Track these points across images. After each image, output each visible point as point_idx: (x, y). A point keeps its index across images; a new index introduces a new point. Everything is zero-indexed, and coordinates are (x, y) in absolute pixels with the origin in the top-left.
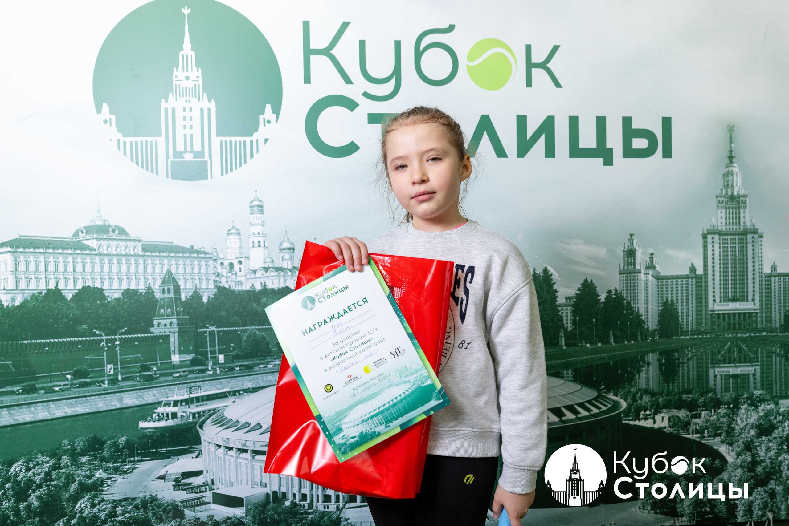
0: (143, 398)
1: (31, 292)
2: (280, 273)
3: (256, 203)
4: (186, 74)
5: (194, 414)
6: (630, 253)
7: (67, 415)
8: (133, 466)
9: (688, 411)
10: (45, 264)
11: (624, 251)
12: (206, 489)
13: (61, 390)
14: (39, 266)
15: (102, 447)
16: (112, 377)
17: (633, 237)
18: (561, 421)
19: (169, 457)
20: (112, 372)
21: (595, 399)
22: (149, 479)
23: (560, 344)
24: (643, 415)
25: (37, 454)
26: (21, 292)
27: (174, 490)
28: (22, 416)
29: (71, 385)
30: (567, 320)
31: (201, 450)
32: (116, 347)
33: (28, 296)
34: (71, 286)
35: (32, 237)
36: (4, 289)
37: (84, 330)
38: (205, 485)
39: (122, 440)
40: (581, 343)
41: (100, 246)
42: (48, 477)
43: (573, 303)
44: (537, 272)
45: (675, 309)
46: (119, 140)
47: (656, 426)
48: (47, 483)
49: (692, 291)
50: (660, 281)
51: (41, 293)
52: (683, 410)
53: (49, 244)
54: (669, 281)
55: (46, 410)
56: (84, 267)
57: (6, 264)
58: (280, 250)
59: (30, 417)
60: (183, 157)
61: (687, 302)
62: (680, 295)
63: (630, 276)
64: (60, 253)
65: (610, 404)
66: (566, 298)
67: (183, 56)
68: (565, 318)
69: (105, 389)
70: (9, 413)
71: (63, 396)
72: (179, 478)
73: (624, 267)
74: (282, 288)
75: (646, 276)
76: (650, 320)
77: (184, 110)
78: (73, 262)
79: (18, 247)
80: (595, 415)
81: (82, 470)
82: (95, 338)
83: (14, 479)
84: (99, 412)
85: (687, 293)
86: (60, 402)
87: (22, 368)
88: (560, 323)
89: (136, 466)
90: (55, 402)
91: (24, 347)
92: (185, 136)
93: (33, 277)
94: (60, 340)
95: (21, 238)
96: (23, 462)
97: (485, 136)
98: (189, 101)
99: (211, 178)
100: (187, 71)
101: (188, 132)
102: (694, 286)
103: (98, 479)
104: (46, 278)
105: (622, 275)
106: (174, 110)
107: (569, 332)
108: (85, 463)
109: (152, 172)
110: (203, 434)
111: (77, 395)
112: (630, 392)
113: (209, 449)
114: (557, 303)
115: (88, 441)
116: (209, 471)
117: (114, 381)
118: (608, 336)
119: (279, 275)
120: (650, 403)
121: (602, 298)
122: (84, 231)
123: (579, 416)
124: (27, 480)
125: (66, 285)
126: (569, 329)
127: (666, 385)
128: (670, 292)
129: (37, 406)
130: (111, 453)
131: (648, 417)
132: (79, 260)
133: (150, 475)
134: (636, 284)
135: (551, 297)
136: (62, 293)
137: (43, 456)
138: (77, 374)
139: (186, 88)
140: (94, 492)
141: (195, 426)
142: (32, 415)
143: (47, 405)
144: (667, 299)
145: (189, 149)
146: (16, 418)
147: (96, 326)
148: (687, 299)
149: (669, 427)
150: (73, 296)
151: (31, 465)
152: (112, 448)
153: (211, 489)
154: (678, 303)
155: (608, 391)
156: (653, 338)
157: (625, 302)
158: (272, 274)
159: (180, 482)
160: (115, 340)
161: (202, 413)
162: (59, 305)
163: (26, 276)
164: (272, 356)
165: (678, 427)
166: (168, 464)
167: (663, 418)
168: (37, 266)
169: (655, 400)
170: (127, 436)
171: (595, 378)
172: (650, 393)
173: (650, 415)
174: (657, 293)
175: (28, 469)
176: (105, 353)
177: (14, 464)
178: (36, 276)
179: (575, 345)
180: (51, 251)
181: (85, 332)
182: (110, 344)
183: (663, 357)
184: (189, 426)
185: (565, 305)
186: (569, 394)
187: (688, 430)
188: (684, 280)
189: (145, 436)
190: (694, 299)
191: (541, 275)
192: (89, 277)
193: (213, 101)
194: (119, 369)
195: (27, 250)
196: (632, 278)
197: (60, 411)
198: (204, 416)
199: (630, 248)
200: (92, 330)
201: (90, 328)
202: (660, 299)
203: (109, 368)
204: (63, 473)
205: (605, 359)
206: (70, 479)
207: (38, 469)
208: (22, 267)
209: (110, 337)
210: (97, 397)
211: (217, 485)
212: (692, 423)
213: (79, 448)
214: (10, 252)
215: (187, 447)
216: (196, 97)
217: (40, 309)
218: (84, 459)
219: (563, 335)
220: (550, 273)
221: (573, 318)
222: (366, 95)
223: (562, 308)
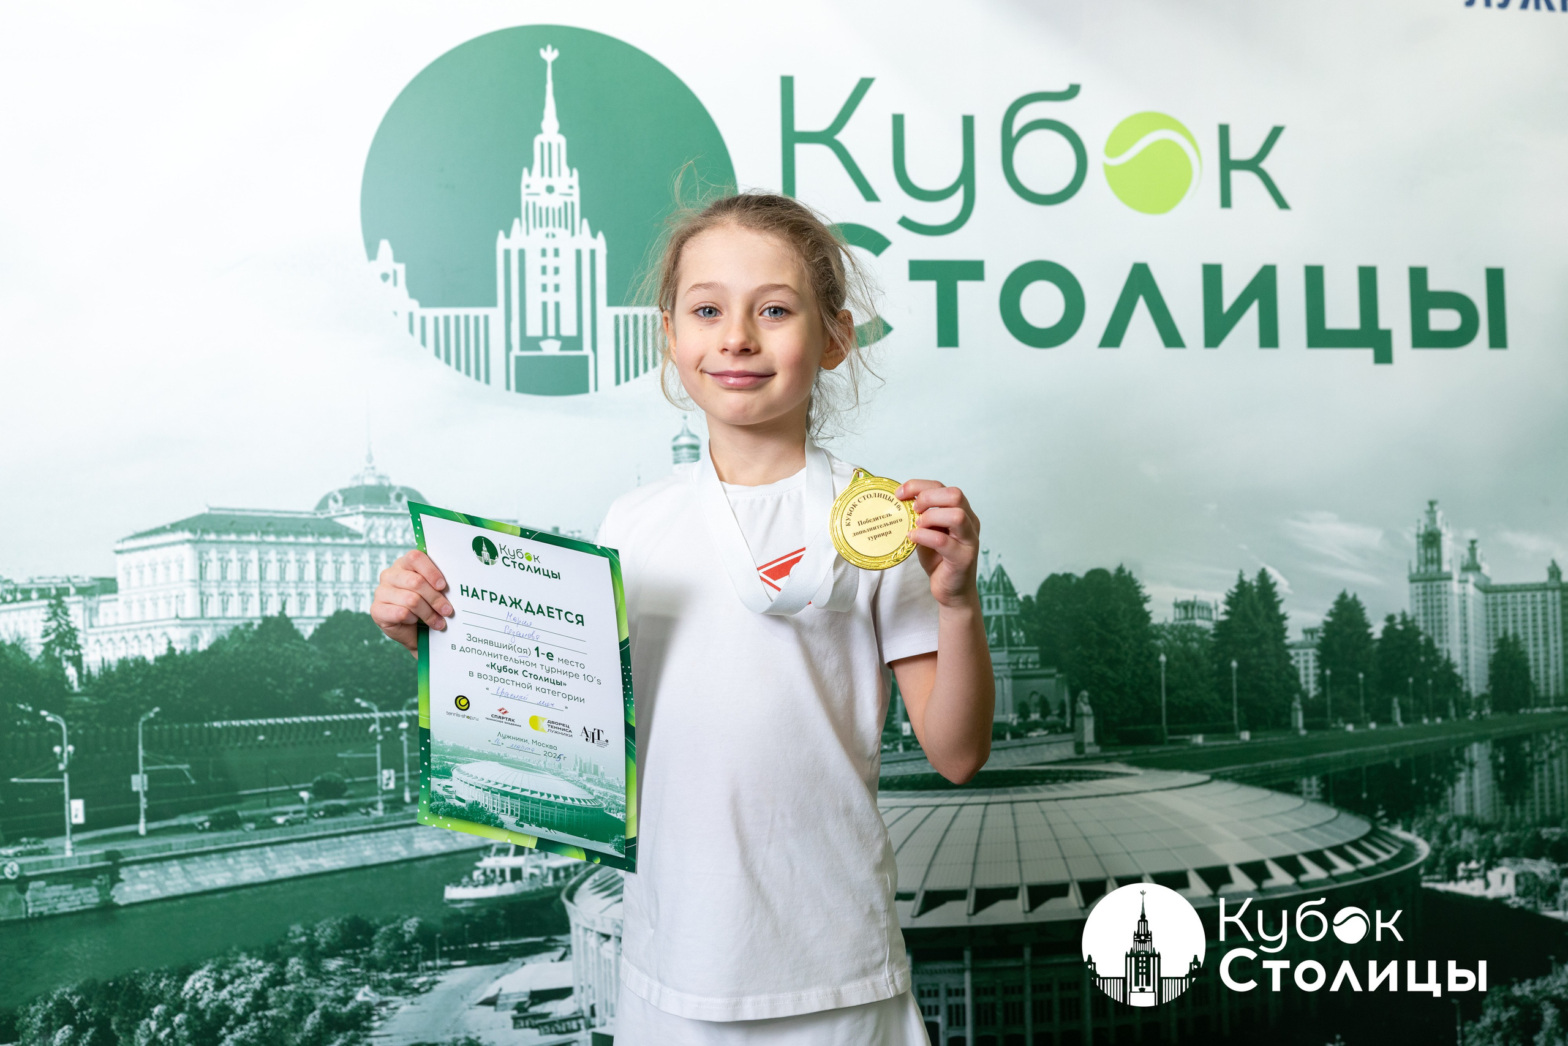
0: (454, 839)
1: (231, 622)
3: (685, 440)
4: (547, 181)
5: (556, 872)
6: (1431, 539)
7: (300, 874)
8: (431, 979)
9: (1554, 861)
10: (260, 566)
11: (1418, 536)
12: (579, 1025)
13: (290, 823)
14: (249, 570)
15: (370, 940)
16: (391, 796)
17: (1436, 508)
18: (1298, 883)
19: (503, 960)
20: (392, 786)
21: (1366, 838)
22: (465, 1004)
23: (1294, 724)
24: (1464, 870)
25: (238, 954)
26: (211, 622)
27: (515, 1027)
28: (210, 877)
29: (310, 812)
30: (1307, 675)
31: (569, 947)
32: (401, 734)
33: (224, 630)
34: (311, 610)
35: (233, 510)
36: (177, 617)
37: (336, 701)
38: (577, 1017)
39: (411, 925)
40: (1336, 722)
41: (370, 529)
42: (260, 1000)
43: (1318, 641)
44: (1247, 578)
45: (1522, 653)
46: (411, 315)
47: (1490, 894)
48: (257, 1012)
49: (1555, 616)
50: (1490, 596)
51: (250, 625)
52: (1543, 861)
53: (269, 524)
54: (1509, 595)
55: (257, 863)
56: (338, 571)
57: (181, 566)
59: (225, 878)
60: (540, 349)
61: (1546, 639)
62: (1530, 623)
63: (1432, 587)
64: (290, 544)
65: (1396, 847)
66: (1305, 632)
67: (542, 145)
68: (1302, 672)
69: (377, 821)
70: (184, 869)
71: (293, 834)
72: (524, 1002)
73: (1418, 568)
75: (1462, 585)
76: (1472, 675)
77: (544, 253)
78: (317, 561)
79: (205, 531)
80: (1366, 872)
81: (328, 985)
82: (359, 716)
83: (191, 1006)
84: (364, 868)
85: (1545, 620)
86: (286, 846)
87: (211, 778)
88: (1293, 682)
89: (438, 978)
90: (276, 848)
91: (215, 735)
92: (545, 305)
93: (235, 591)
94: (288, 720)
95: (213, 512)
96: (211, 971)
97: (1141, 304)
98: (554, 236)
99: (596, 389)
100: (550, 175)
101: (551, 297)
102: (1558, 607)
103: (361, 1005)
104: (261, 593)
105: (1415, 585)
106: (522, 253)
107: (1312, 701)
108: (334, 973)
109: (478, 377)
110: (575, 911)
111: (321, 833)
112: (1434, 823)
113: (586, 943)
114: (1287, 642)
115: (342, 926)
116: (586, 987)
117: (395, 804)
118: (1389, 709)
120: (1476, 847)
121: (1377, 630)
122: (340, 498)
123: (1335, 872)
124: (218, 1007)
125: (302, 609)
126: (1312, 694)
127: (1508, 808)
128: (1510, 618)
129: (239, 855)
130: (388, 950)
131: (1475, 874)
132: (328, 557)
133: (465, 997)
134: (1443, 602)
135: (1274, 630)
136: (292, 625)
137: (250, 957)
138: (322, 790)
139: (547, 209)
140: (350, 1033)
141: (558, 896)
142: (228, 874)
143: (261, 853)
144: (1505, 633)
145: (551, 332)
146: (197, 879)
147: (361, 691)
148: (1546, 633)
149: (1518, 895)
150: (316, 630)
151: (226, 977)
152: (389, 940)
153: (590, 1026)
154: (1526, 639)
155: (1392, 822)
156: (1479, 711)
157: (1422, 638)
159: (526, 1010)
160: (399, 719)
161: (572, 869)
162: (286, 649)
163: (222, 590)
165: (1536, 896)
166: (502, 975)
167: (1504, 877)
168: (244, 570)
169: (1486, 840)
170: (421, 916)
171: (1365, 795)
172: (1476, 825)
173: (1477, 870)
174: (1485, 619)
175: (220, 985)
176: (378, 747)
177: (191, 973)
178: (242, 590)
179: (1323, 727)
180: (272, 538)
181: (338, 704)
182: (388, 729)
183: (1500, 751)
184: (546, 895)
185: (1302, 646)
186: (1314, 827)
187: (1555, 901)
188: (1539, 595)
189: (457, 916)
190: (1559, 631)
191: (1255, 583)
192: (348, 592)
193: (600, 235)
194: (407, 780)
195: (224, 538)
196: (1435, 590)
197: (285, 866)
198: (576, 874)
199: (1429, 529)
200: (352, 700)
201: (349, 697)
202: (1491, 632)
203: (387, 778)
204: (291, 992)
205: (1382, 754)
206: (304, 1004)
207: (240, 985)
208: (213, 572)
209: (388, 714)
210: (360, 836)
211: (601, 1017)
212: (1562, 887)
213: (322, 940)
214: (189, 541)
215: (541, 939)
216: (566, 227)
217: (248, 657)
218: (333, 964)
219: (1299, 706)
220: (1272, 581)
221: (1318, 671)
222: (905, 223)
223: (1297, 651)
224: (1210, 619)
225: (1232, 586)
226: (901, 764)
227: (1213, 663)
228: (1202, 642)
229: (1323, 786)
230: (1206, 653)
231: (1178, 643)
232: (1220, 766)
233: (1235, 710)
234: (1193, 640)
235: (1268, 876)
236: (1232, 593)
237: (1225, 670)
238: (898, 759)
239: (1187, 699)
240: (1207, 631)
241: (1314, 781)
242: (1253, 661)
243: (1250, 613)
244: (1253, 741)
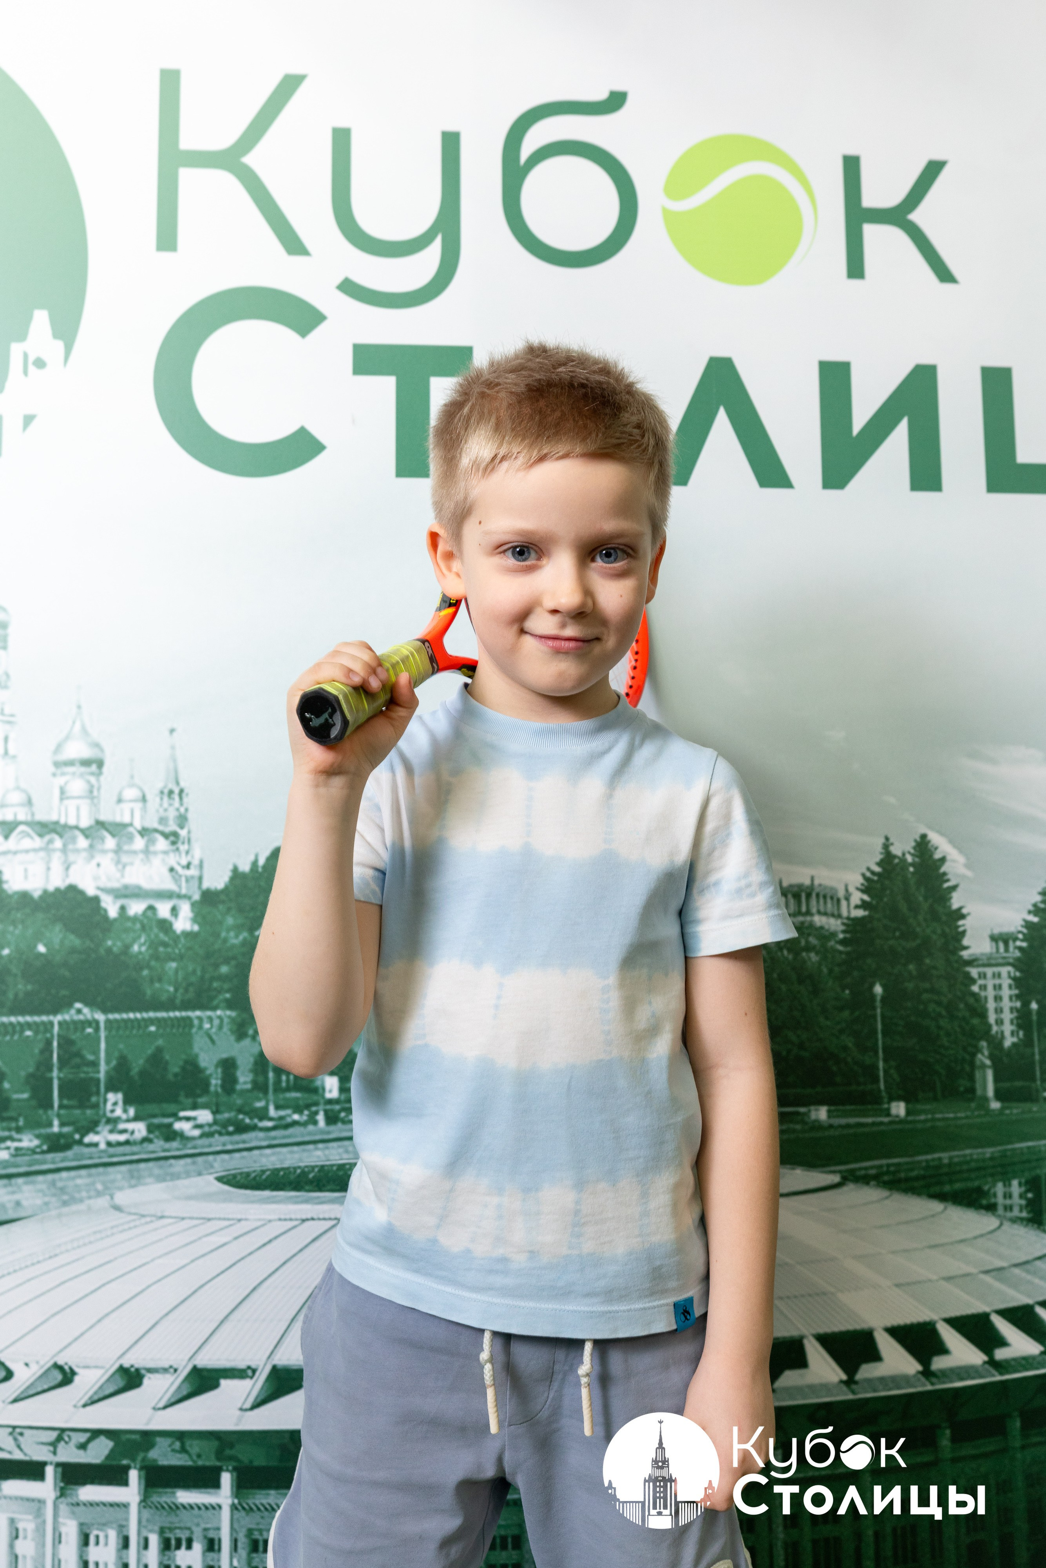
2: (51, 841)
18: (993, 1363)
23: (979, 1092)
30: (998, 1011)
43: (1018, 954)
44: (896, 850)
58: (57, 764)
66: (994, 938)
68: (991, 1005)
74: (58, 890)
88: (975, 1021)
97: (722, 422)
107: (1009, 1053)
114: (965, 954)
119: (47, 849)
126: (1008, 1042)
135: (944, 935)
158: (27, 843)
164: (11, 1119)
179: (1028, 1096)
185: (990, 962)
186: (1016, 1265)
191: (909, 859)
219: (988, 1062)
220: (937, 856)
221: (1018, 1004)
222: (349, 288)
223: (981, 969)
224: (839, 916)
225: (872, 861)
226: (320, 1146)
227: (843, 989)
228: (824, 952)
229: (1030, 1195)
230: (831, 971)
231: (785, 952)
232: (857, 1160)
233: (881, 1064)
234: (809, 948)
235: (943, 1350)
236: (873, 873)
237: (863, 1000)
238: (318, 1137)
239: (801, 1046)
240: (833, 934)
241: (1016, 1187)
242: (910, 986)
243: (903, 907)
244: (910, 1118)
